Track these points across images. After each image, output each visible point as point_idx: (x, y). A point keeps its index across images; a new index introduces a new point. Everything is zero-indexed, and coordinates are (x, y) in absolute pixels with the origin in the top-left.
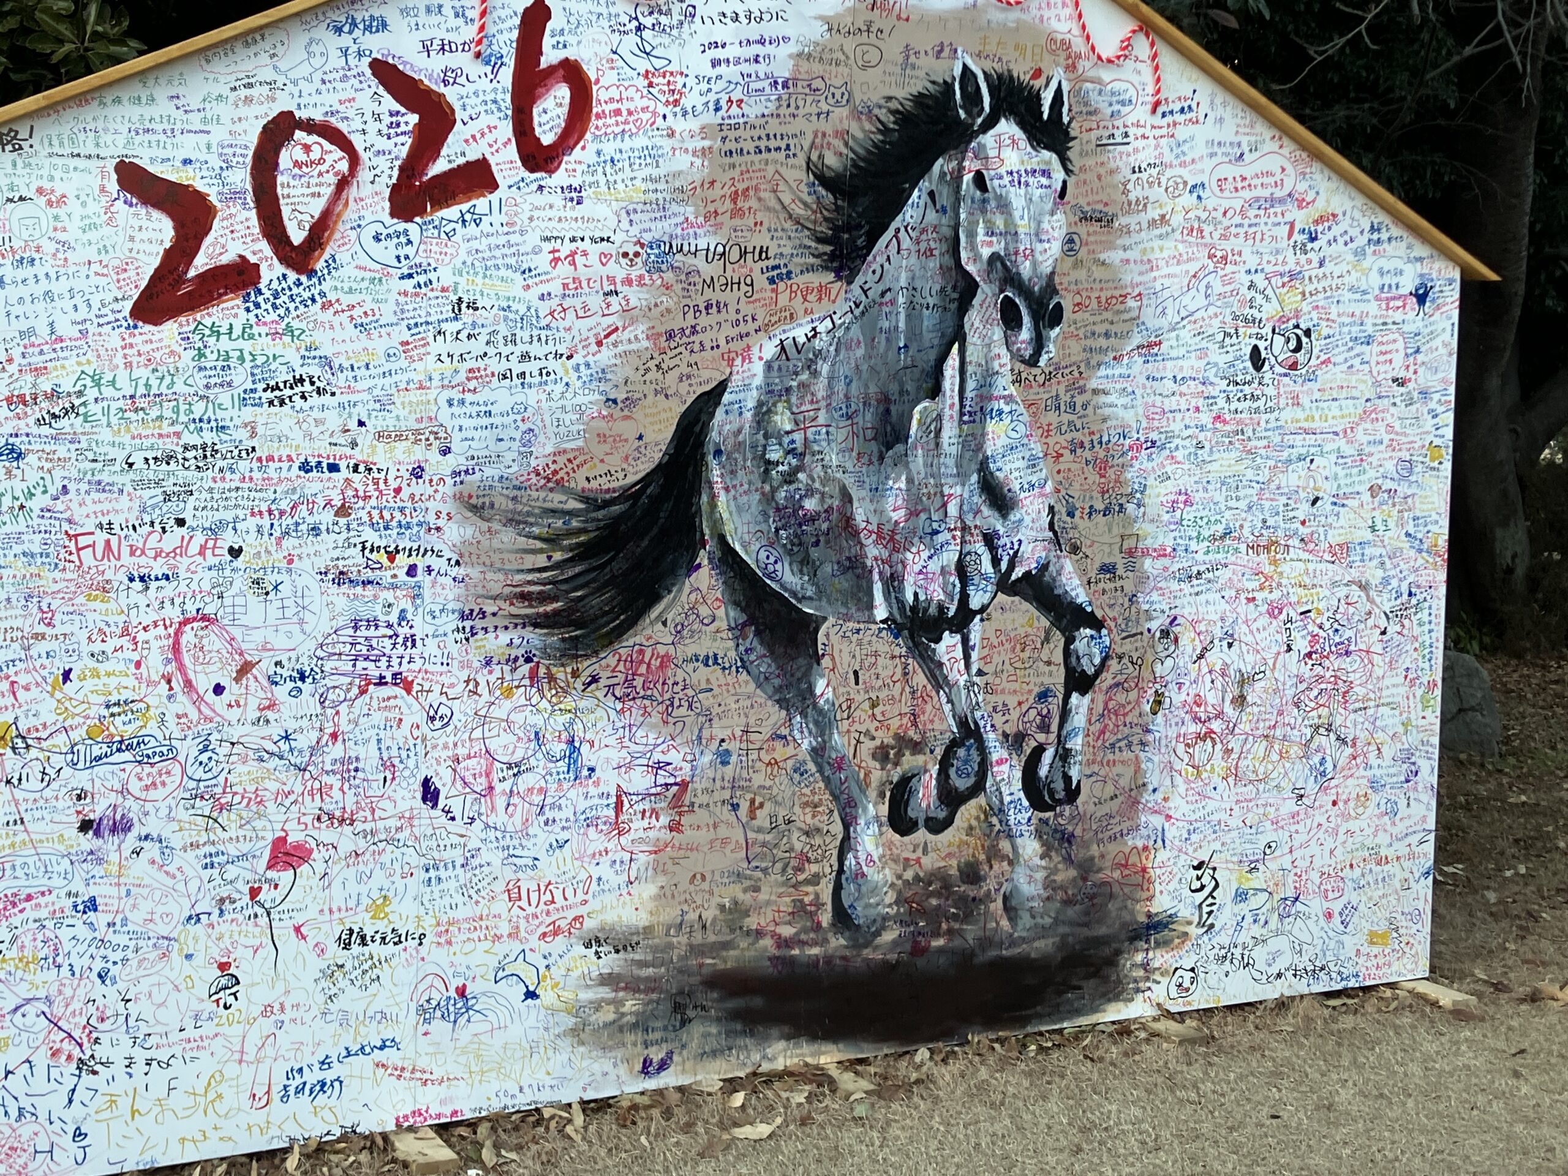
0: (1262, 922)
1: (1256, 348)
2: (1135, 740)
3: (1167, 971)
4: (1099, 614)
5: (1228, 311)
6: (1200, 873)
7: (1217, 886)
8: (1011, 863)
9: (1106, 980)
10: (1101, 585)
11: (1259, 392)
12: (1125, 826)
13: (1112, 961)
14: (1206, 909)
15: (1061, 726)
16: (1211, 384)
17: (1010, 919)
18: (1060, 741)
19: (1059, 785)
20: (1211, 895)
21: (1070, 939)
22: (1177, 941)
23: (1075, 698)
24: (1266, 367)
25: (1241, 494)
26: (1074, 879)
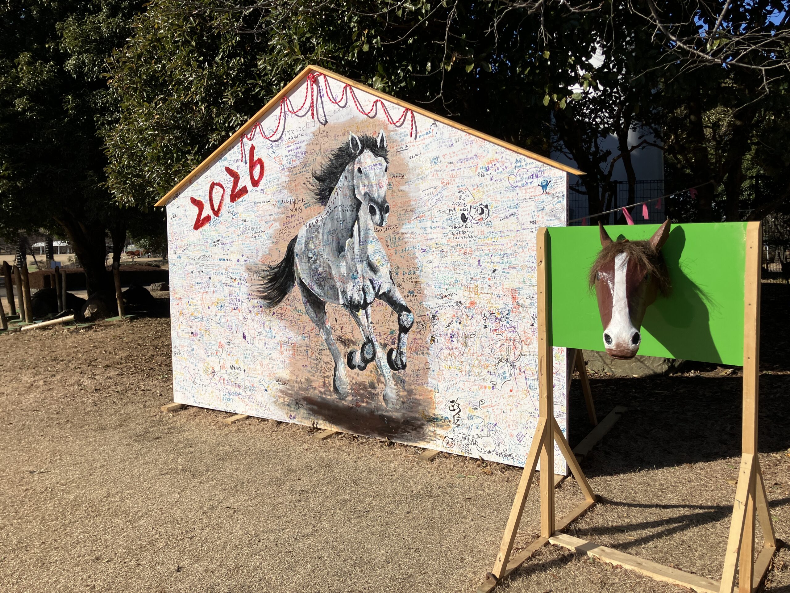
0: (480, 429)
1: (463, 214)
2: (425, 352)
3: (442, 437)
4: (409, 308)
5: (451, 202)
6: (453, 404)
7: (460, 411)
8: (385, 385)
9: (419, 432)
10: (409, 298)
11: (465, 230)
12: (424, 381)
13: (421, 427)
14: (456, 418)
15: (398, 344)
16: (445, 228)
17: (385, 403)
18: (398, 348)
19: (399, 363)
20: (458, 413)
21: (406, 415)
22: (445, 427)
23: (402, 334)
24: (468, 220)
25: (461, 268)
26: (406, 396)
